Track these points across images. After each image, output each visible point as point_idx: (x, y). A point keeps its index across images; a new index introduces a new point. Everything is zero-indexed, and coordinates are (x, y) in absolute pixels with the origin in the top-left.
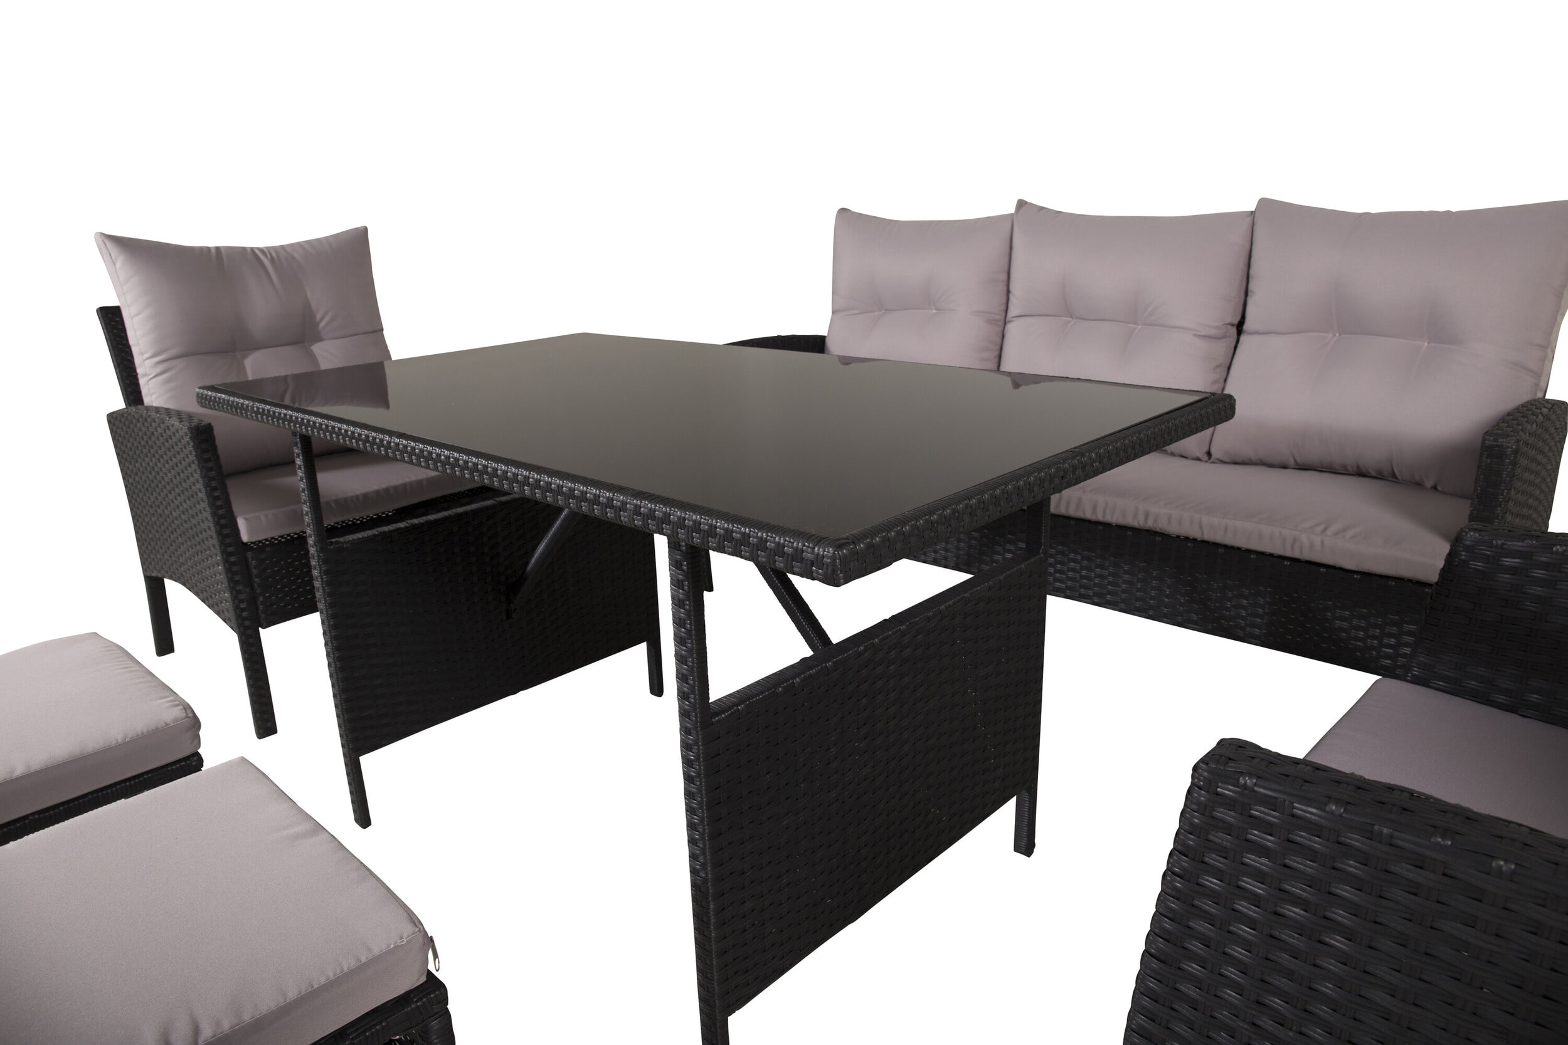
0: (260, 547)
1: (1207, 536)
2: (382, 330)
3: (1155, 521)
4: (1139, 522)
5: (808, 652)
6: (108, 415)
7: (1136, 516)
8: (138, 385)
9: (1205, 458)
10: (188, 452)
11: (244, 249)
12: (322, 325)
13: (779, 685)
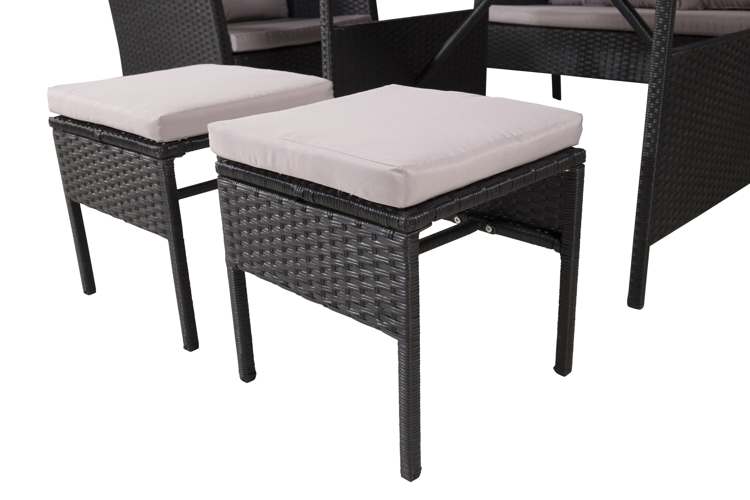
0: (241, 56)
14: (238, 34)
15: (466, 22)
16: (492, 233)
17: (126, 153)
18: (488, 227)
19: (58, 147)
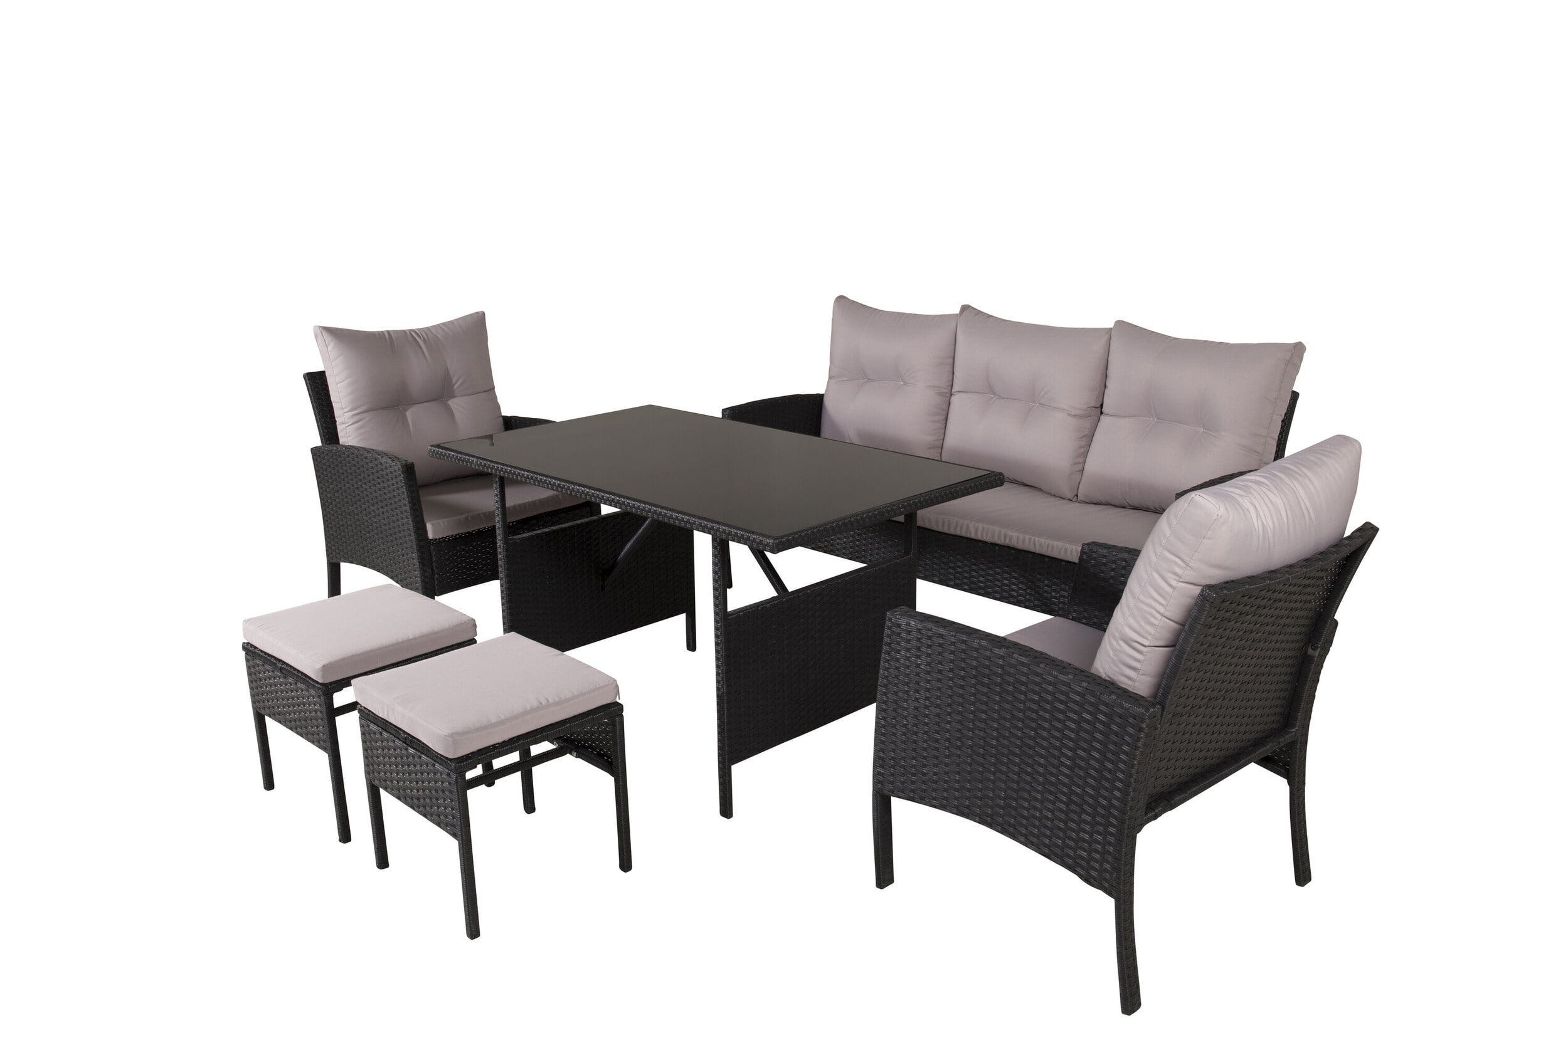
0: (438, 542)
1: (1038, 551)
2: (494, 388)
3: (1010, 540)
4: (1001, 541)
5: (775, 594)
6: (312, 450)
7: (999, 537)
8: (336, 428)
9: (1075, 499)
10: (401, 480)
11: (404, 331)
12: (456, 387)
13: (759, 606)
14: (434, 522)
15: (640, 531)
16: (576, 757)
17: (300, 685)
18: (573, 752)
19: (249, 668)
